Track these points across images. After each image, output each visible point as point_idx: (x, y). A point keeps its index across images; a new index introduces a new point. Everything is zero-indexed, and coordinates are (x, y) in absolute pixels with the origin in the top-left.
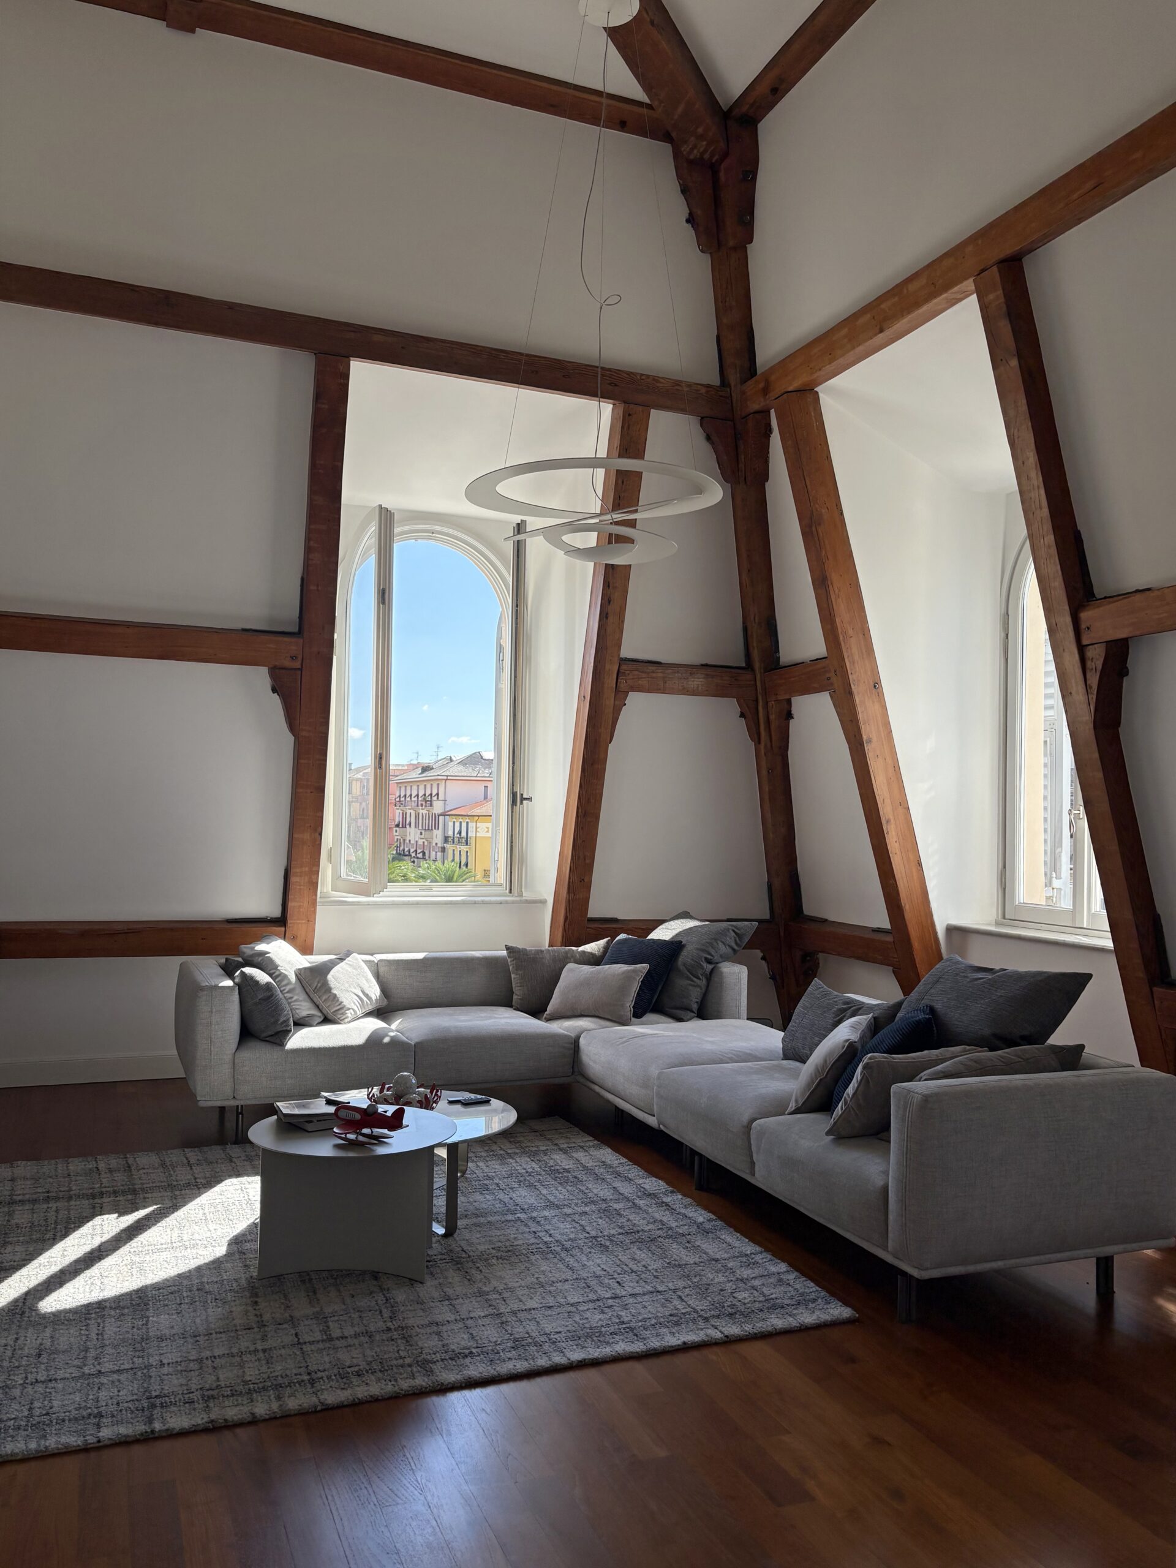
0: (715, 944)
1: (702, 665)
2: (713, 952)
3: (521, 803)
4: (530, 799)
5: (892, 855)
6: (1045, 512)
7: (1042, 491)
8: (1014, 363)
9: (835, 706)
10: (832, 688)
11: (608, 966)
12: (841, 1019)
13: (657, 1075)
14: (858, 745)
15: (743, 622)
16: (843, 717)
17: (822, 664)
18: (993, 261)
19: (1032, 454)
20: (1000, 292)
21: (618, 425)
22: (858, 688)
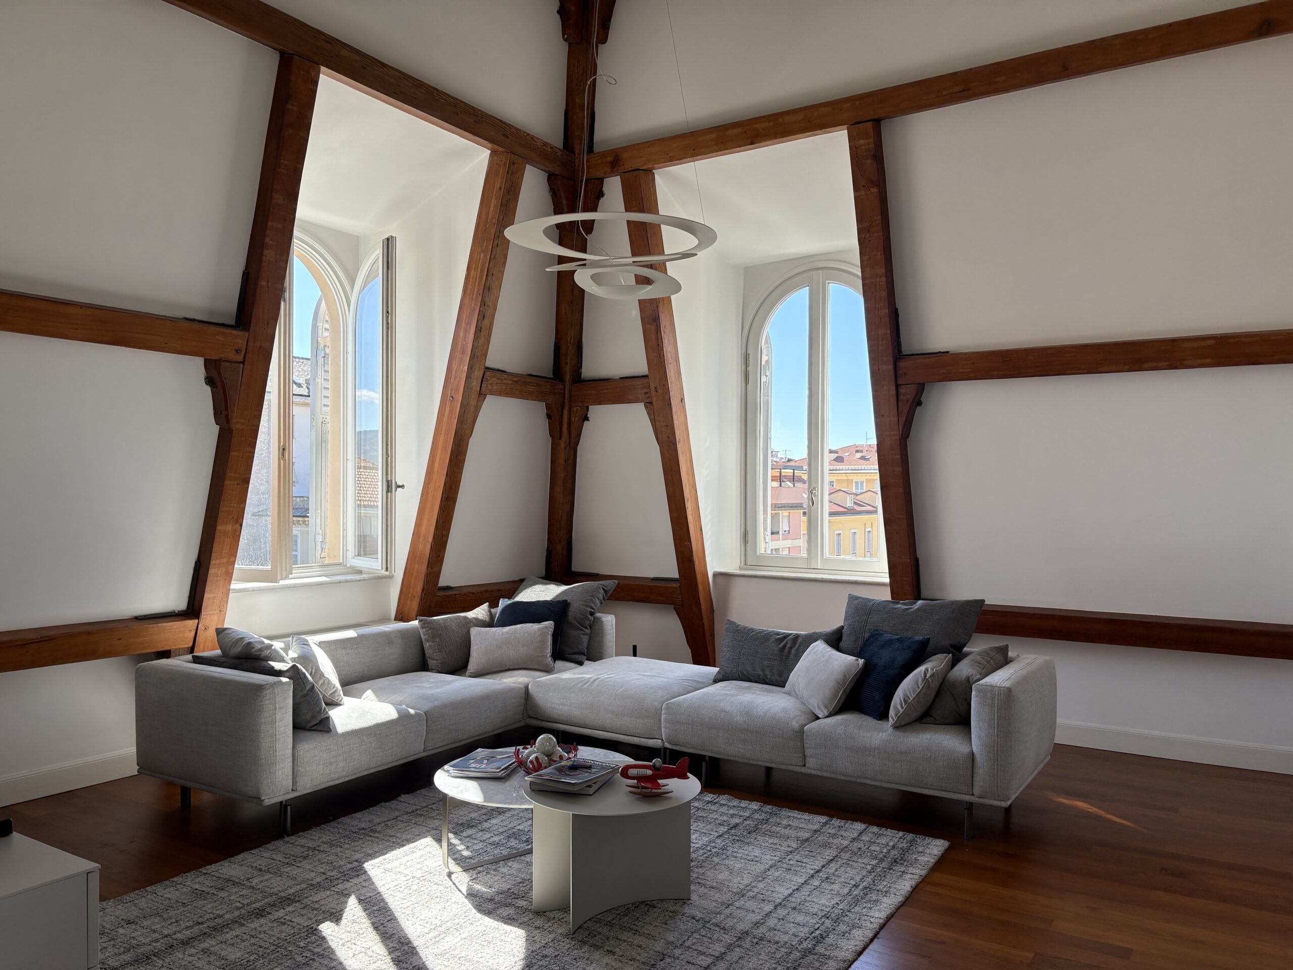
2: (593, 605)
3: (395, 490)
4: (402, 487)
5: (689, 524)
6: (884, 294)
7: (884, 279)
8: (875, 190)
9: (648, 414)
10: (648, 401)
11: (519, 626)
12: (784, 647)
13: (664, 706)
14: (671, 444)
15: (555, 343)
16: (657, 423)
17: (639, 382)
18: (869, 118)
19: (879, 253)
20: (871, 140)
21: (501, 170)
22: (674, 402)
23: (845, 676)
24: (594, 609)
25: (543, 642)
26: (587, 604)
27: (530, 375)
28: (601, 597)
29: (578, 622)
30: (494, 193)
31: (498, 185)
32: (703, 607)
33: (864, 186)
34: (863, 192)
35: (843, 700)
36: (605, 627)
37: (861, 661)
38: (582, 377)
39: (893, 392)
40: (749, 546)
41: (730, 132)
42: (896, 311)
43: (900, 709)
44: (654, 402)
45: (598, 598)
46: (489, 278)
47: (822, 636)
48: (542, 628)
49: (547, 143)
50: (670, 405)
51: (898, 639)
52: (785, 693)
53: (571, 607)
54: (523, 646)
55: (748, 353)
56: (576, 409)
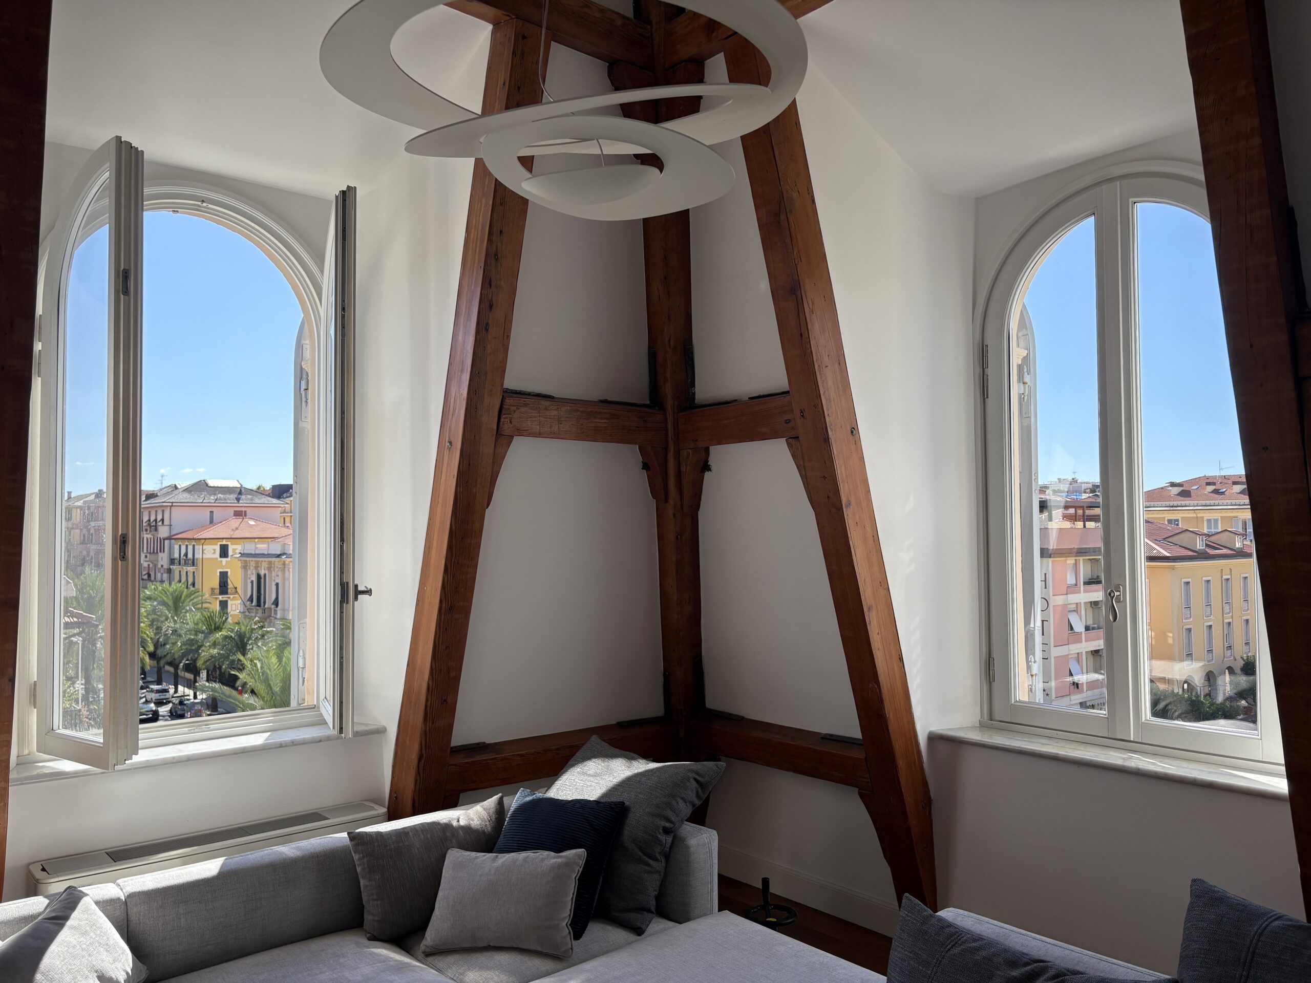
0: (674, 803)
1: (602, 401)
2: (670, 814)
3: (356, 598)
4: (368, 592)
9: (794, 456)
10: (792, 436)
11: (524, 854)
14: (834, 511)
15: (650, 347)
16: (811, 474)
17: (776, 404)
21: (506, 52)
22: (836, 436)
25: (554, 896)
26: (660, 811)
27: (604, 401)
28: (692, 796)
29: (640, 849)
30: (498, 94)
31: (501, 79)
32: (908, 798)
36: (694, 855)
38: (696, 401)
40: (995, 685)
42: (1289, 212)
44: (801, 440)
45: (683, 799)
46: (494, 238)
48: (560, 866)
50: (827, 440)
53: (631, 816)
55: (985, 344)
56: (685, 453)
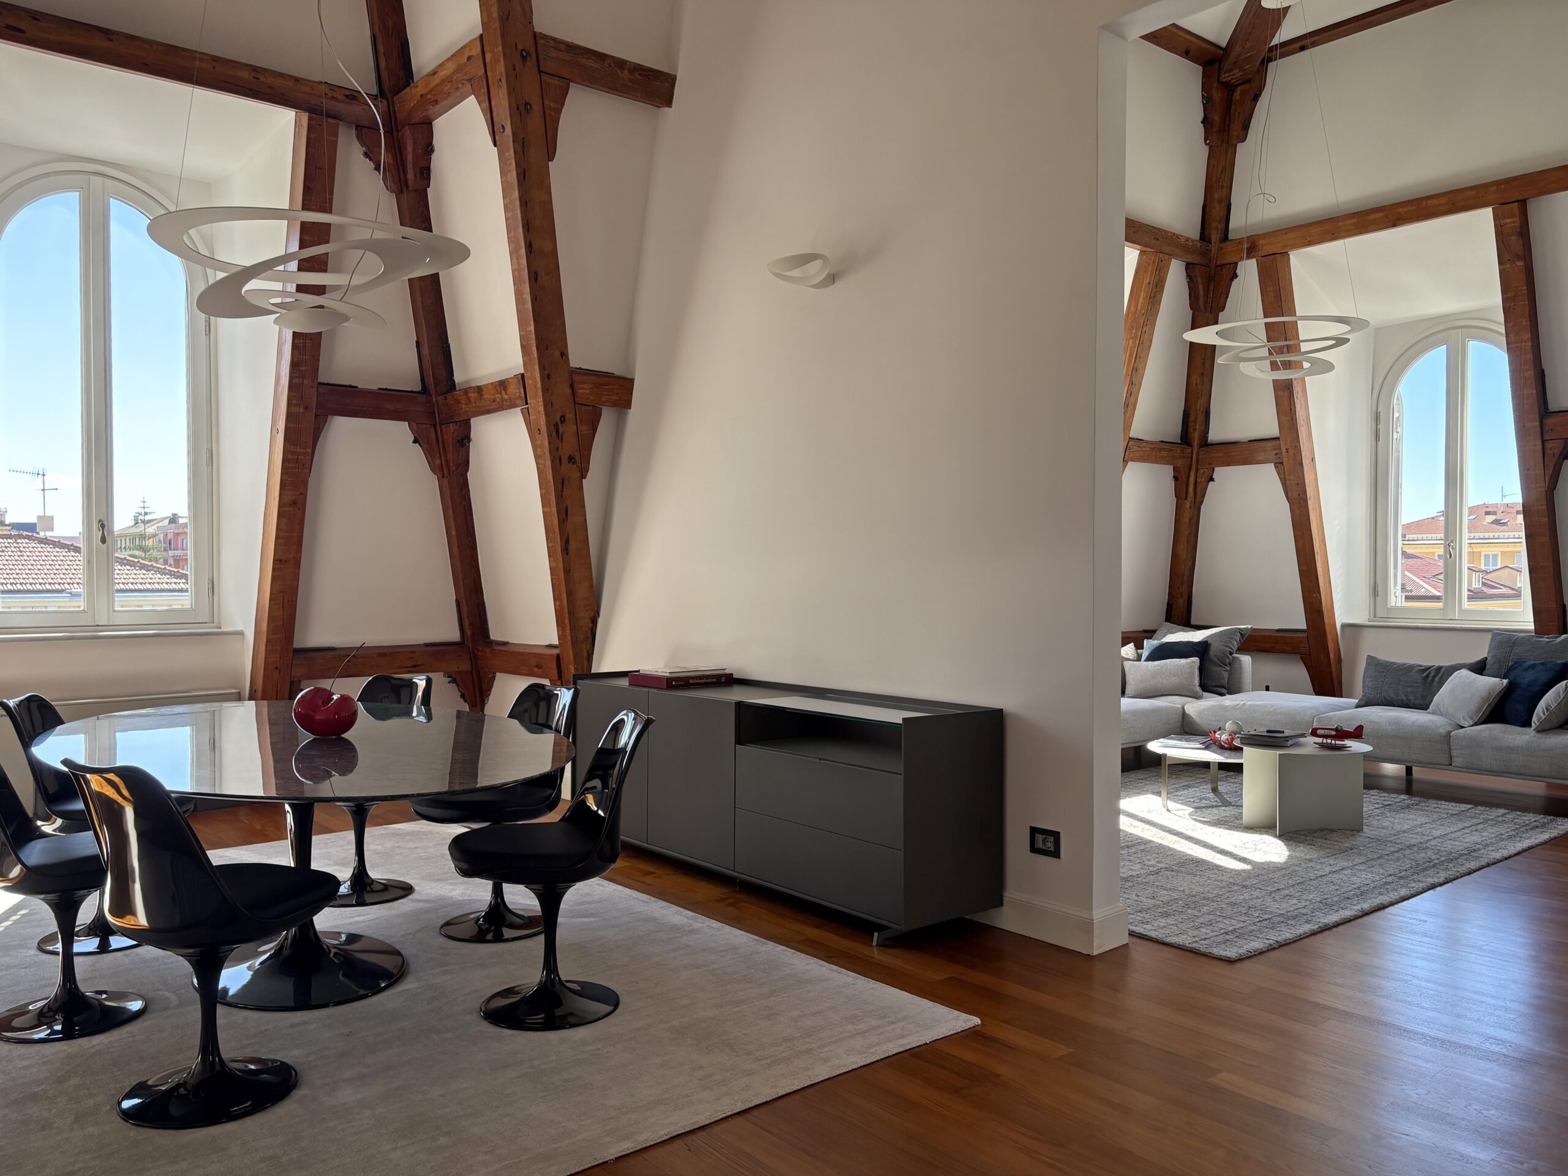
2: (1232, 647)
5: (1319, 577)
6: (1530, 356)
7: (1530, 344)
8: (1520, 263)
9: (1278, 473)
10: (1278, 461)
11: (1168, 660)
12: (1427, 676)
13: (1315, 719)
14: (1301, 501)
15: (1185, 411)
16: (1288, 482)
17: (1270, 444)
18: (1515, 199)
19: (1525, 320)
20: (1517, 219)
21: (1150, 268)
22: (1306, 462)
23: (1490, 693)
24: (1232, 649)
25: (1192, 674)
26: (1226, 644)
27: (1162, 442)
28: (1238, 641)
29: (1219, 660)
30: (1143, 287)
31: (1147, 281)
32: (1332, 656)
33: (1509, 260)
34: (1508, 266)
35: (1487, 713)
36: (1243, 666)
37: (1505, 681)
38: (1208, 442)
39: (1540, 447)
40: (1378, 599)
41: (1373, 216)
42: (1543, 371)
43: (1542, 715)
44: (1284, 463)
45: (1235, 640)
46: (1137, 360)
47: (1466, 666)
48: (1190, 663)
49: (1189, 239)
50: (1301, 465)
51: (1542, 664)
52: (1428, 713)
53: (1212, 646)
54: (1175, 676)
55: (1378, 411)
56: (1202, 471)
